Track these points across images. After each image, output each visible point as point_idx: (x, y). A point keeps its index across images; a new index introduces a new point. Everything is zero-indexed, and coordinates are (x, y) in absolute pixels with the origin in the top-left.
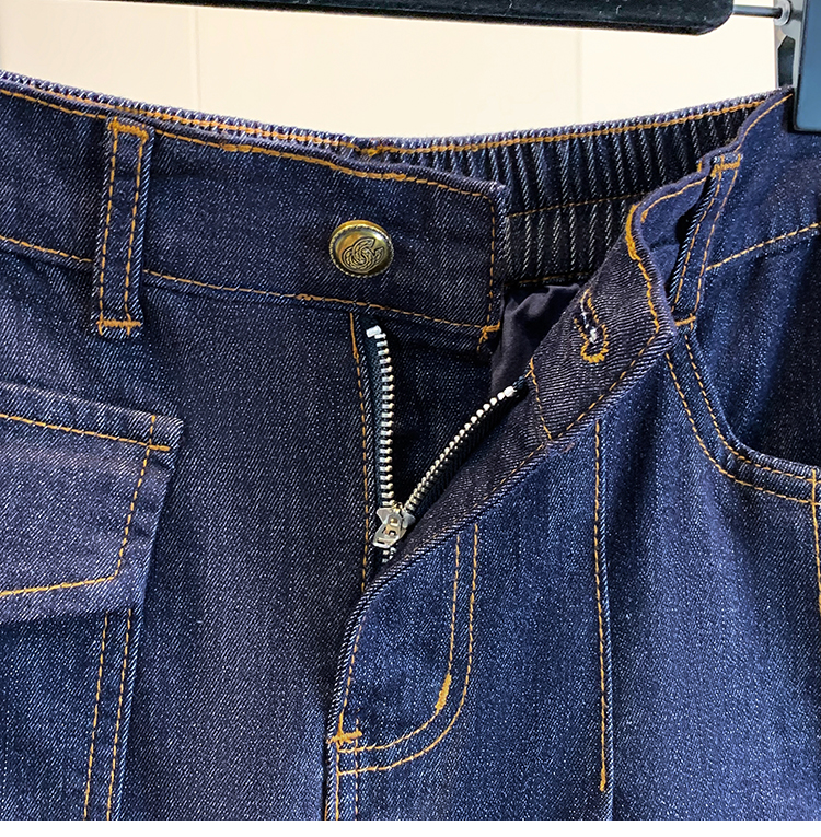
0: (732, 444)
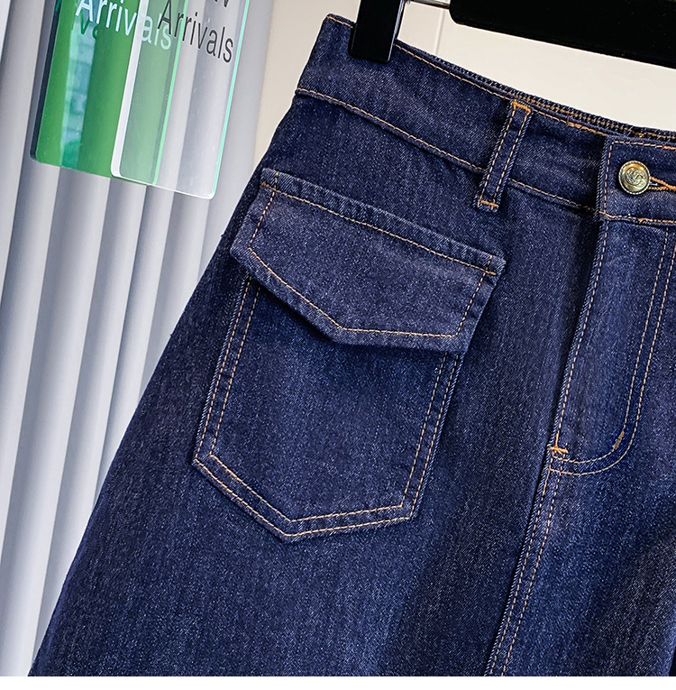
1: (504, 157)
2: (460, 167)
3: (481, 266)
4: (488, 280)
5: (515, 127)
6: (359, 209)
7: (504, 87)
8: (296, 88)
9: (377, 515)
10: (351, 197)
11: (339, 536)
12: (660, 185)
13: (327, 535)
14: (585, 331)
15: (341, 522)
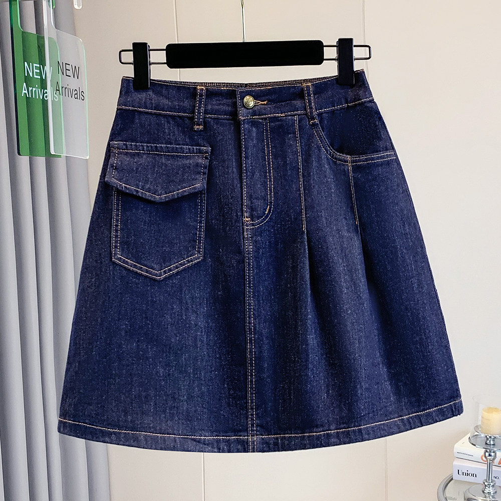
0: (332, 150)
1: (200, 107)
2: (185, 117)
3: (202, 153)
4: (206, 158)
5: (201, 95)
6: (152, 147)
7: (193, 83)
8: (117, 107)
9: (189, 261)
10: (147, 143)
11: (178, 273)
12: (258, 103)
13: (173, 274)
14: (245, 167)
15: (177, 267)
